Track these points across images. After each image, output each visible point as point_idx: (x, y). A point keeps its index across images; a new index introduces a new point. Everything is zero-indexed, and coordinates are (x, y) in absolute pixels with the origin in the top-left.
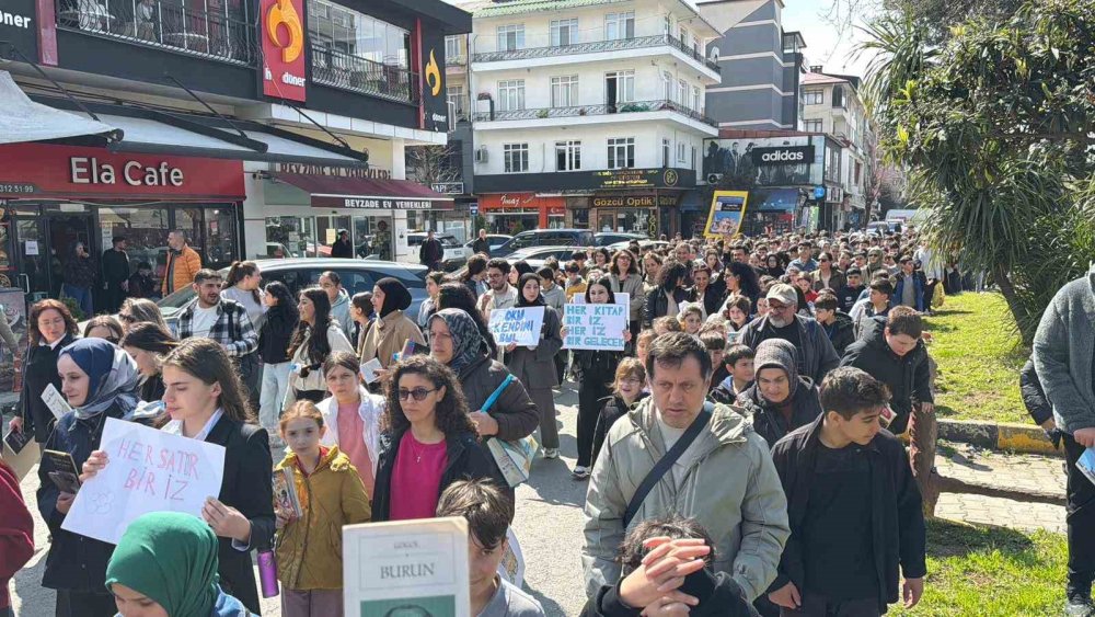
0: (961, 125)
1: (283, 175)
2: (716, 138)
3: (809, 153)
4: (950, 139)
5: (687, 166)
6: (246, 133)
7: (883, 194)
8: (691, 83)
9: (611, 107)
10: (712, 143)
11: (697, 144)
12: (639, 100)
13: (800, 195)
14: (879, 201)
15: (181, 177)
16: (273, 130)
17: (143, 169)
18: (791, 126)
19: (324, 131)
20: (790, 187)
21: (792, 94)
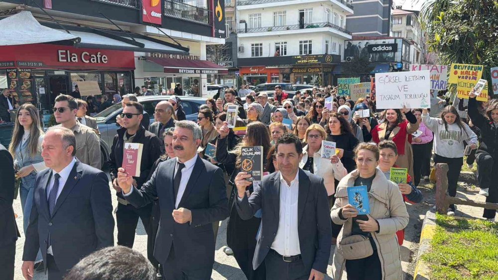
0: (466, 33)
1: (151, 58)
2: (351, 40)
3: (395, 47)
4: (461, 40)
5: (337, 53)
6: (135, 39)
8: (339, 14)
9: (302, 26)
10: (349, 42)
11: (342, 42)
12: (314, 22)
13: (390, 67)
15: (106, 59)
16: (147, 37)
17: (90, 55)
18: (386, 34)
19: (170, 38)
20: (386, 63)
21: (387, 19)
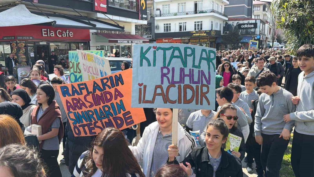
0: (301, 16)
1: (100, 34)
2: (227, 21)
3: (255, 25)
4: (298, 21)
5: (218, 29)
6: (90, 21)
7: (278, 37)
8: (220, 4)
9: (196, 12)
10: (226, 22)
11: (222, 22)
12: (204, 10)
13: (252, 38)
14: (277, 40)
16: (98, 20)
17: (62, 32)
18: (250, 17)
19: (112, 20)
20: (249, 35)
21: (251, 7)
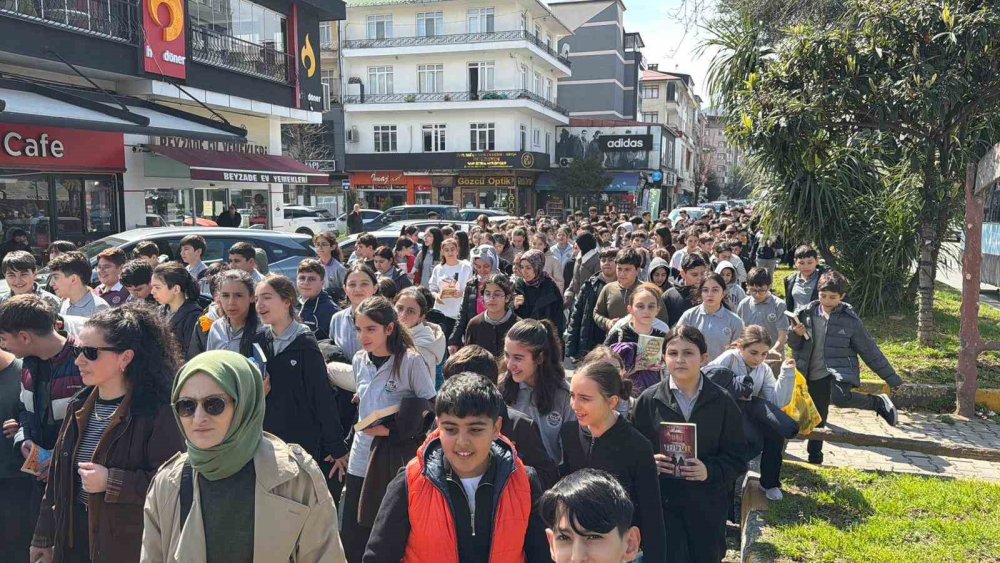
0: (799, 113)
1: (162, 149)
2: (567, 126)
3: (648, 141)
4: (790, 126)
5: (542, 150)
6: (128, 107)
7: (709, 179)
8: (545, 75)
9: (474, 94)
10: (564, 130)
11: (551, 130)
12: (498, 89)
13: (640, 178)
14: (706, 185)
15: (62, 148)
16: (153, 105)
17: (24, 140)
18: (631, 117)
19: (205, 107)
20: (632, 171)
21: (632, 88)
